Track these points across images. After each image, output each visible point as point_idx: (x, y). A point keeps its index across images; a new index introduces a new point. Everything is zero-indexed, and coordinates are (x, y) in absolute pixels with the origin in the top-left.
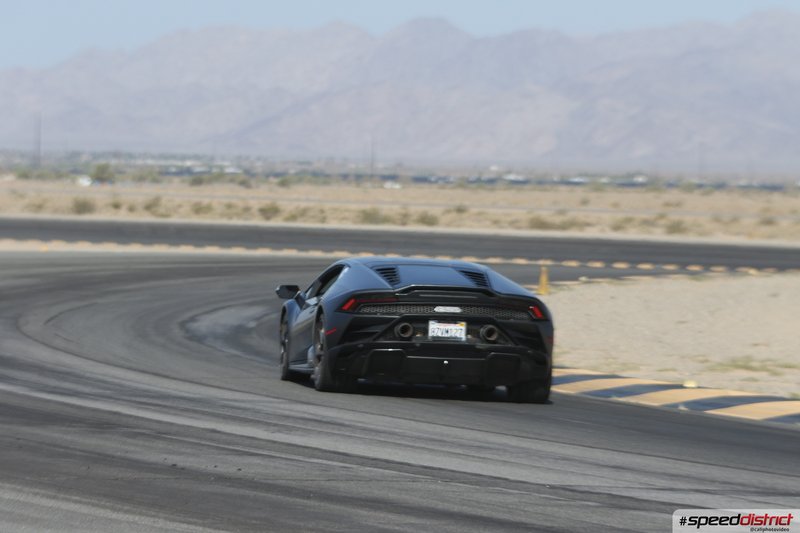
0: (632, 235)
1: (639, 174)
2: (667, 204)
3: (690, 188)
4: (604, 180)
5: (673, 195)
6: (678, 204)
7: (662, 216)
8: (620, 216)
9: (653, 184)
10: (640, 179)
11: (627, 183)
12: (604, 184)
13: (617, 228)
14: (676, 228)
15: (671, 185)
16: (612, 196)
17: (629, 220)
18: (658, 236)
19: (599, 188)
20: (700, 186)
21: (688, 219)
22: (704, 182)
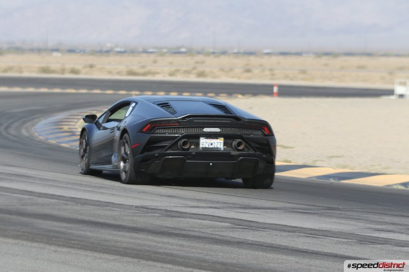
0: (179, 78)
1: (182, 47)
2: (197, 63)
3: (208, 54)
4: (165, 51)
5: (200, 58)
6: (203, 62)
7: (194, 68)
8: (173, 69)
9: (190, 52)
10: (183, 50)
11: (177, 52)
12: (166, 52)
13: (171, 74)
14: (201, 74)
15: (199, 53)
16: (169, 59)
17: (178, 71)
18: (193, 78)
19: (162, 55)
20: (214, 53)
21: (207, 70)
22: (216, 51)
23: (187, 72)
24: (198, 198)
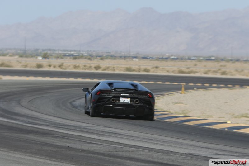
0: (210, 75)
1: (212, 56)
2: (221, 66)
3: (228, 61)
4: (202, 58)
5: (223, 63)
6: (225, 66)
7: (220, 70)
8: (206, 69)
9: (217, 60)
10: (213, 58)
11: (209, 59)
12: (202, 59)
13: (205, 73)
14: (224, 73)
15: (222, 60)
16: (204, 63)
17: (209, 71)
18: (218, 76)
19: (200, 61)
20: (231, 60)
21: (228, 71)
22: (233, 59)
23: (215, 72)
24: (224, 149)
